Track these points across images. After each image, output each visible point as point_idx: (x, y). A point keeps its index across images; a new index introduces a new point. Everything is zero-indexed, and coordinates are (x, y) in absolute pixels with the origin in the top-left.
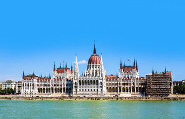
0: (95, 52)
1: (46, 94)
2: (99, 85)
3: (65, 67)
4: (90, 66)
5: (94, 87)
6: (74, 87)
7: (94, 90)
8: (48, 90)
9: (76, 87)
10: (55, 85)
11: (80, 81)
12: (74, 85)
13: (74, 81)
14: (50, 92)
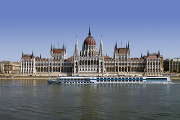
0: (90, 34)
1: (44, 73)
2: (100, 65)
3: (62, 48)
4: (87, 47)
5: (94, 67)
6: (75, 67)
7: (95, 69)
8: (46, 70)
9: (77, 67)
10: (54, 65)
11: (80, 61)
12: (75, 65)
13: (75, 61)
14: (48, 71)
